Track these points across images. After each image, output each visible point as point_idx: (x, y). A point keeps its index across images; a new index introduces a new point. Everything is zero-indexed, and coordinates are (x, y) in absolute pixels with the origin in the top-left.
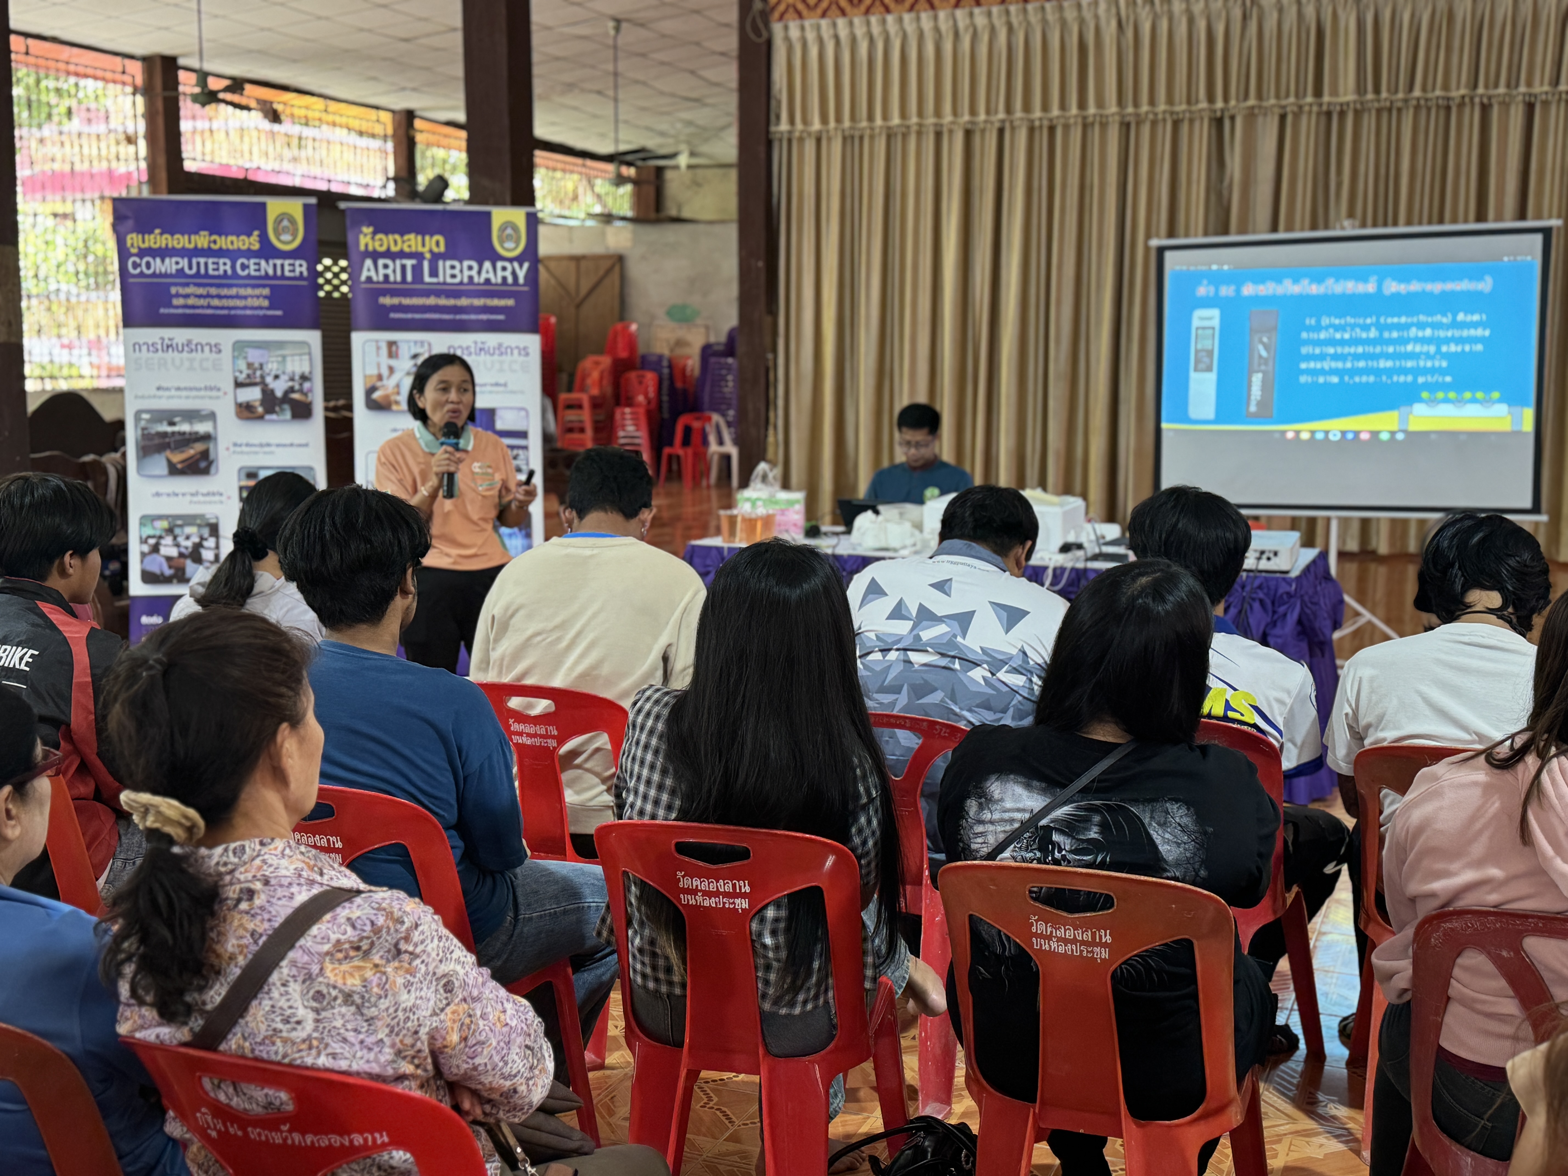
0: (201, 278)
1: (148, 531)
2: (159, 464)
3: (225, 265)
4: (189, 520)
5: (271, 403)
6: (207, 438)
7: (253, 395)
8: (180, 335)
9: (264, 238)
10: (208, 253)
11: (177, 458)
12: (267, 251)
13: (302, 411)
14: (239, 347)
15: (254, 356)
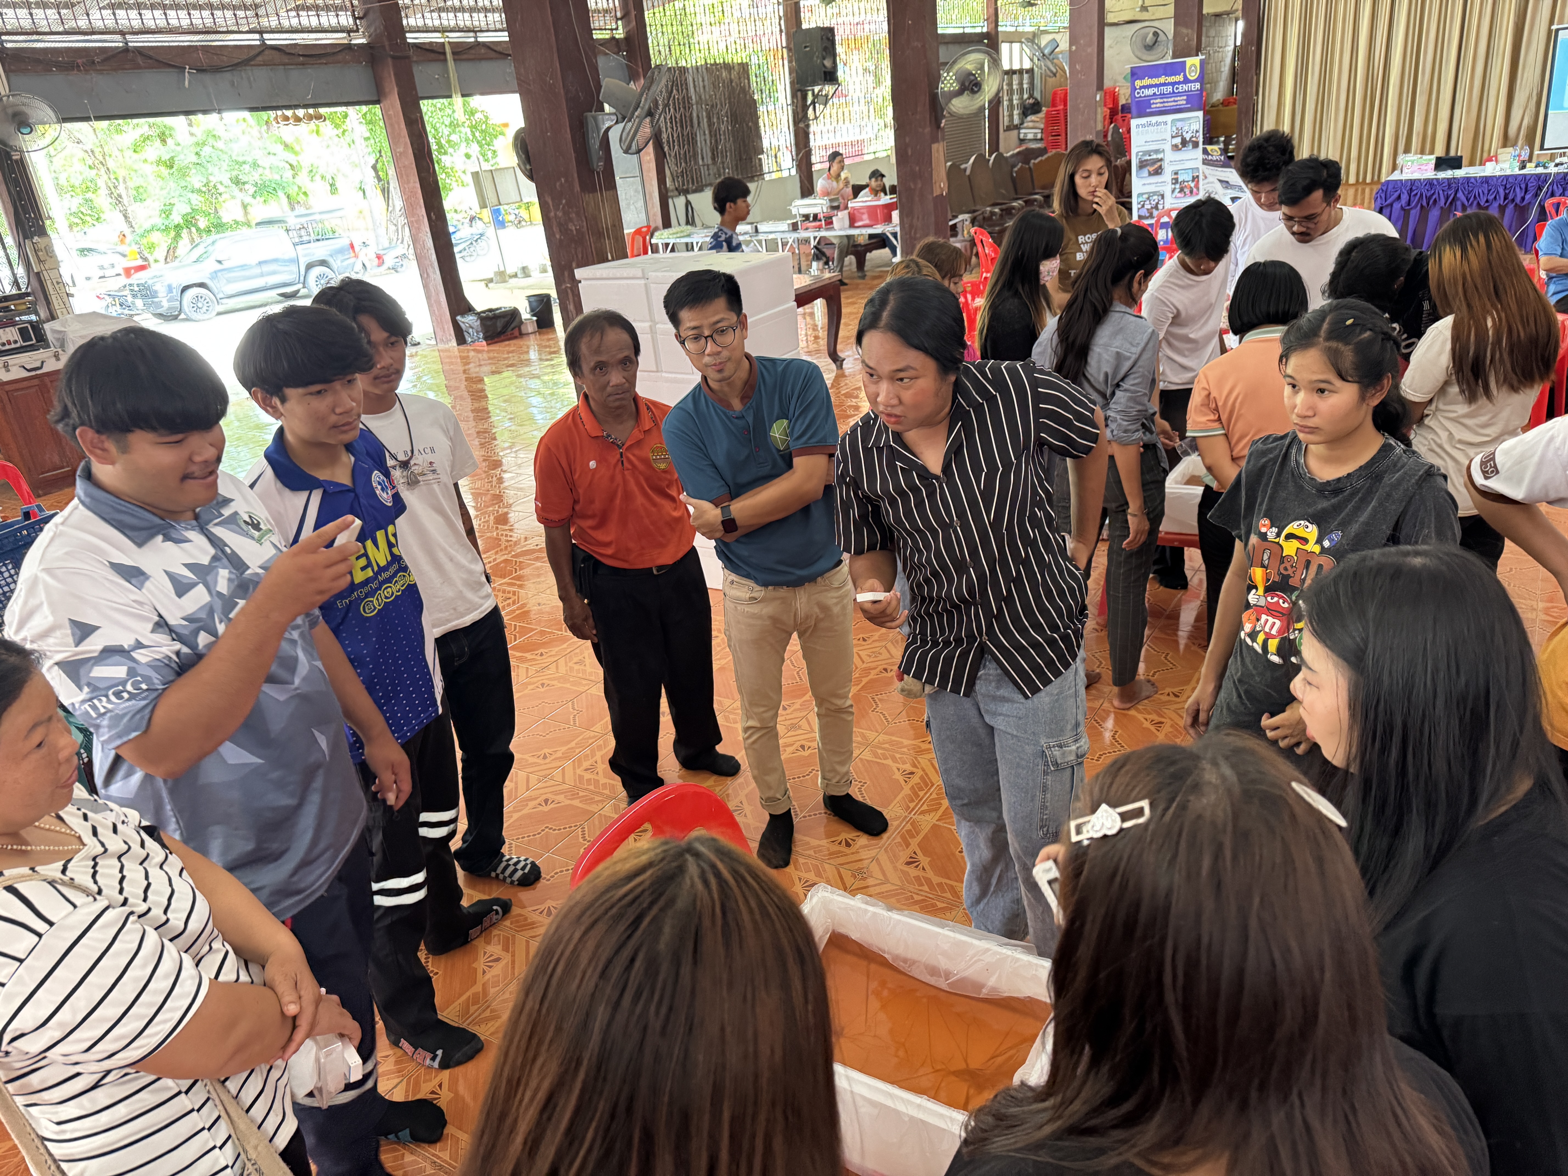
0: (1163, 95)
1: (1141, 199)
2: (1145, 172)
3: (1170, 89)
4: (1155, 193)
5: (1184, 143)
6: (1161, 160)
7: (1178, 140)
8: (1154, 119)
9: (1185, 76)
10: (1164, 84)
11: (1151, 169)
12: (1186, 81)
13: (1196, 145)
14: (1173, 121)
15: (1179, 124)
